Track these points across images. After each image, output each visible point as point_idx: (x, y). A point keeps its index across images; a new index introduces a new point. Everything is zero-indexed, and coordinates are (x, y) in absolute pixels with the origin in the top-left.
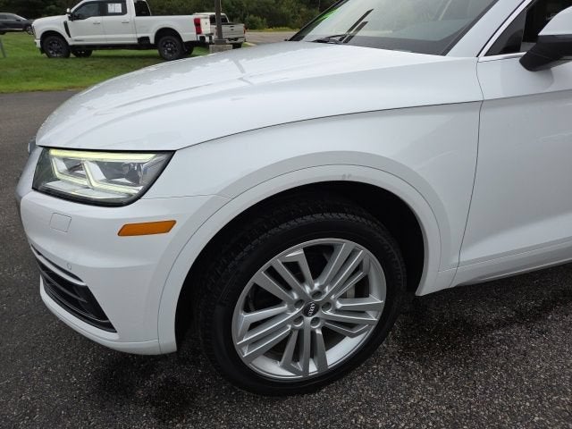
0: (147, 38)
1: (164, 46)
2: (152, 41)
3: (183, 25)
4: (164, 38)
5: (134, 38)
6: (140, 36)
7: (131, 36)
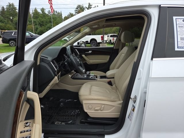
2: (89, 42)
3: (98, 38)
4: (92, 41)
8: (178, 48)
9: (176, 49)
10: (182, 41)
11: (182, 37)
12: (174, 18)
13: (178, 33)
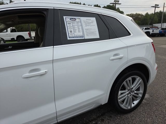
0: (14, 38)
1: (19, 40)
2: (15, 39)
3: (25, 35)
4: (19, 38)
5: (10, 39)
6: (11, 38)
7: (9, 38)
8: (69, 38)
9: (68, 39)
10: (71, 33)
11: (70, 30)
12: (64, 17)
13: (68, 28)
